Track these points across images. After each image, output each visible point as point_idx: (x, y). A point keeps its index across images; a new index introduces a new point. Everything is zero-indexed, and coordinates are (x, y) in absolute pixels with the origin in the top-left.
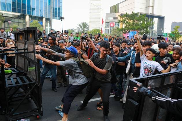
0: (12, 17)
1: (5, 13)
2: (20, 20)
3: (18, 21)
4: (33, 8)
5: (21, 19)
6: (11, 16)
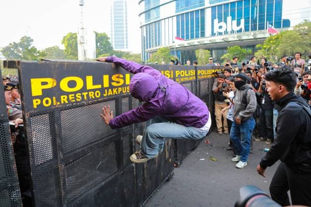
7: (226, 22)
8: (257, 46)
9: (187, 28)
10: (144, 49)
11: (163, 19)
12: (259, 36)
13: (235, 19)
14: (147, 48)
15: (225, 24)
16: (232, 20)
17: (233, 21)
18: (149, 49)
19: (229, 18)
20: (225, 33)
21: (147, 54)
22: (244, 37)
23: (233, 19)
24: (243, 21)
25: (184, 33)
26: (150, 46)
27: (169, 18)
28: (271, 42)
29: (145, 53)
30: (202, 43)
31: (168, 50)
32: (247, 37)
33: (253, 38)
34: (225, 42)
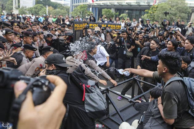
8: (146, 11)
12: (151, 4)
21: (74, 7)
26: (77, 2)
28: (154, 9)
31: (86, 6)
32: (144, 3)
33: (147, 5)
34: (129, 5)
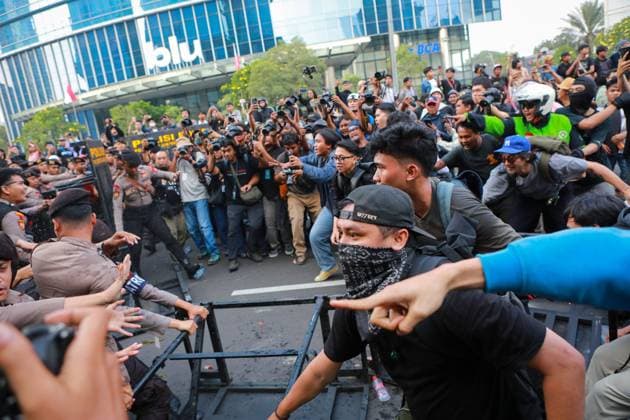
0: (353, 52)
1: (334, 47)
2: (377, 53)
3: (372, 59)
4: (418, 5)
5: (379, 49)
6: (351, 49)
7: (168, 46)
8: (223, 87)
9: (97, 63)
10: (10, 113)
11: (46, 44)
12: (229, 69)
13: (184, 41)
14: (16, 112)
15: (167, 50)
16: (179, 42)
17: (181, 45)
18: (21, 114)
19: (173, 40)
20: (171, 68)
21: (19, 124)
22: (206, 73)
23: (181, 39)
24: (197, 43)
25: (91, 74)
26: (28, 102)
27: (60, 40)
28: (241, 79)
29: (13, 124)
30: (131, 90)
32: (211, 71)
33: (220, 73)
34: (174, 84)
